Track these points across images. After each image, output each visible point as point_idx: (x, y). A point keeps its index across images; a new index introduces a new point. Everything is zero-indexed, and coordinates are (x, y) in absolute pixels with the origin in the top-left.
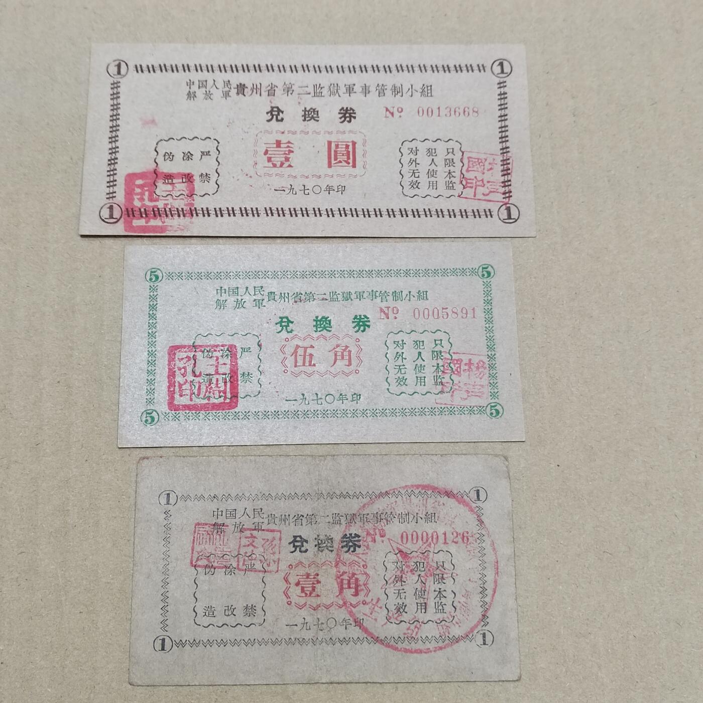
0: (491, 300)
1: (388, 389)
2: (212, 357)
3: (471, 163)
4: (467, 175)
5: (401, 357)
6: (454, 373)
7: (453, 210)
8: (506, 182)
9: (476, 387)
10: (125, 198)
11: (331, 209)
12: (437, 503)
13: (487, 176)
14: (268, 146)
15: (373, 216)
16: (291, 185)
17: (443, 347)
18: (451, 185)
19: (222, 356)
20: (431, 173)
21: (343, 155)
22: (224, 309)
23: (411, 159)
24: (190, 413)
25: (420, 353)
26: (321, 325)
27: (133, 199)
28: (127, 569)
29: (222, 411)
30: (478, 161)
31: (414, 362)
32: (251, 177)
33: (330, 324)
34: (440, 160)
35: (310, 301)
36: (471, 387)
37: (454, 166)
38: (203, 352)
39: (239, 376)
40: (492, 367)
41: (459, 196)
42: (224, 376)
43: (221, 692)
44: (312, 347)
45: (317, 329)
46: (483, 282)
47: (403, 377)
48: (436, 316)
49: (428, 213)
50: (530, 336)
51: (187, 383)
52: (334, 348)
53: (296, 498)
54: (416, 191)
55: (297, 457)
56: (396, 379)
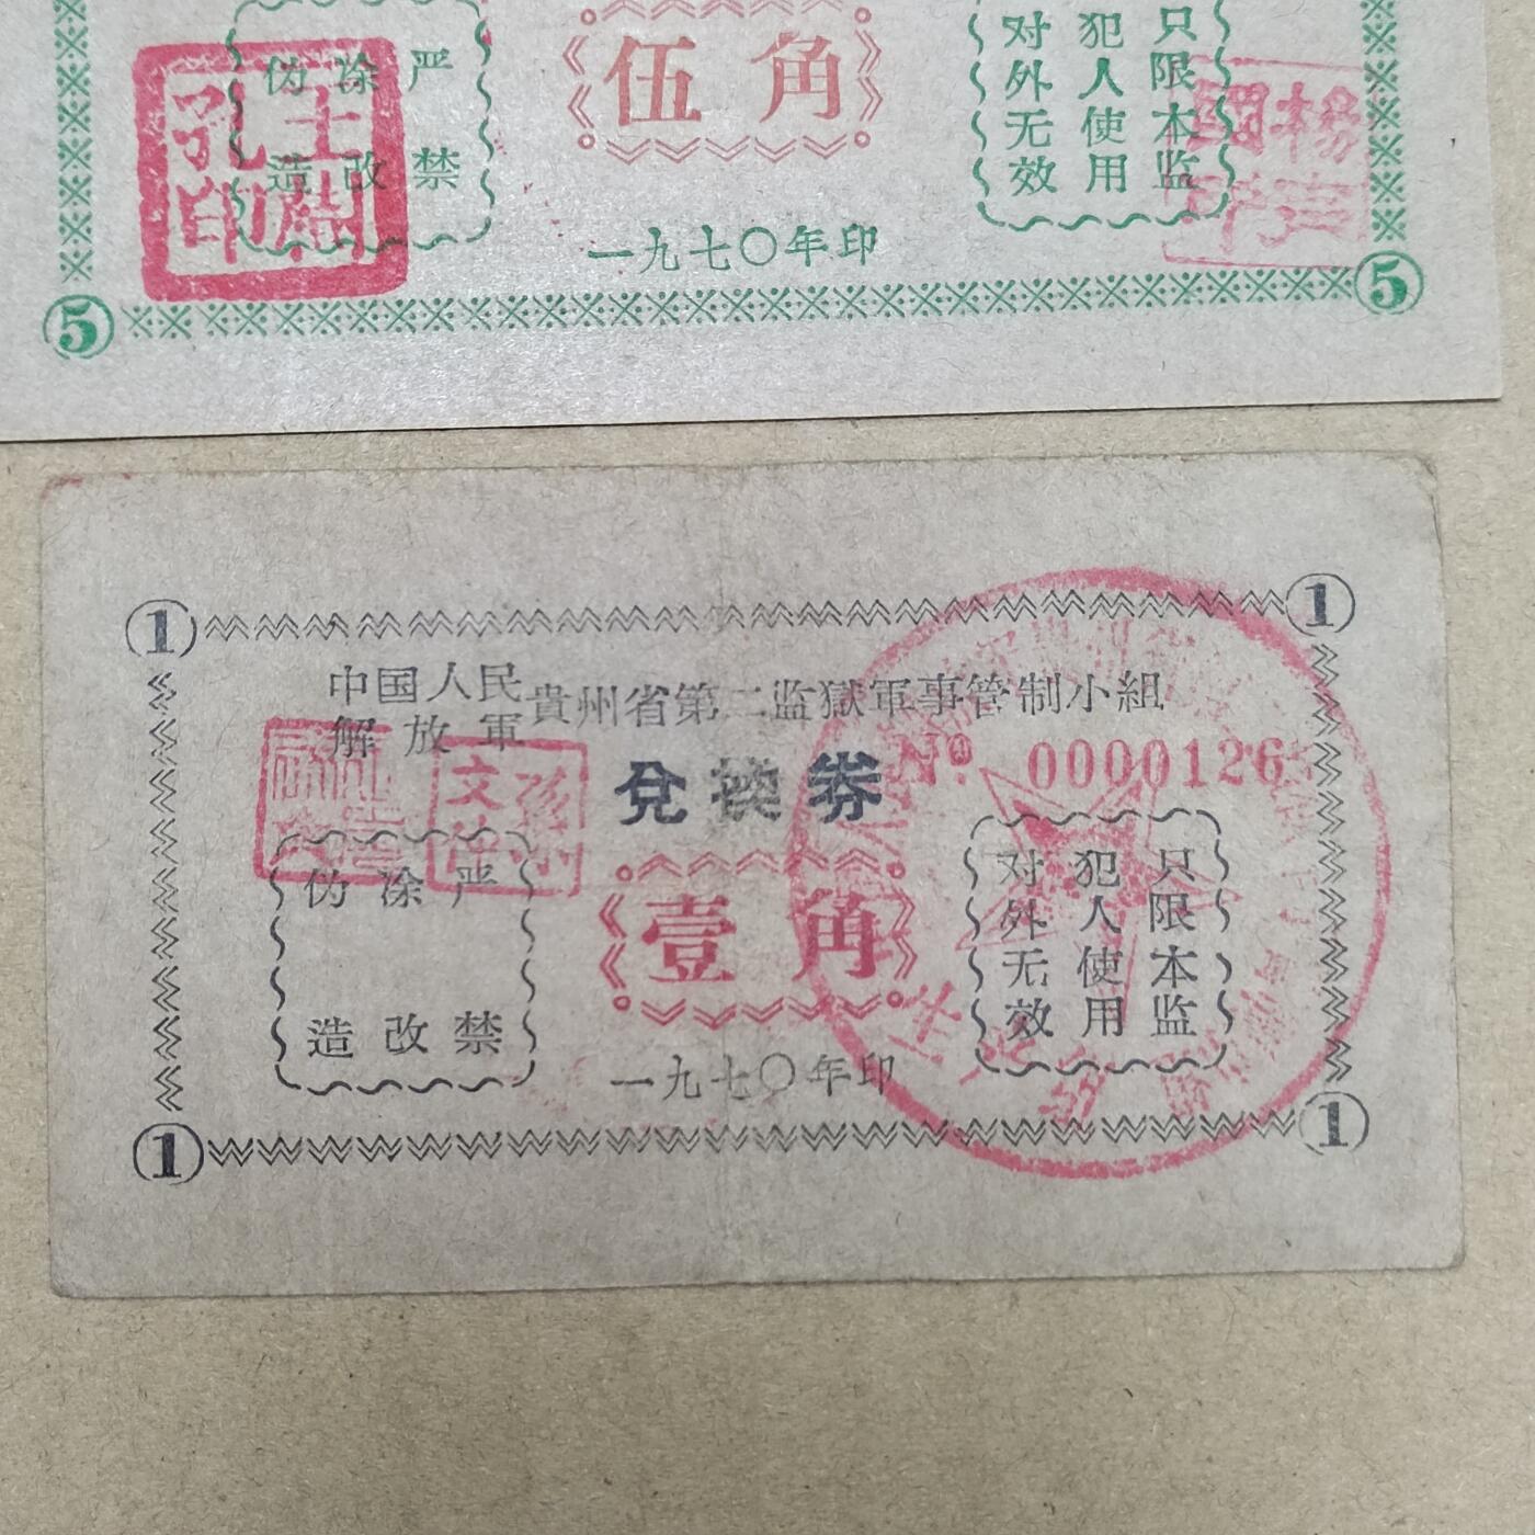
1: (982, 207)
2: (301, 89)
5: (1030, 81)
6: (1236, 141)
9: (1321, 193)
12: (1165, 637)
17: (1194, 37)
19: (341, 85)
24: (230, 307)
25: (1104, 64)
28: (25, 890)
29: (347, 299)
31: (1082, 97)
36: (1300, 192)
38: (268, 69)
39: (410, 162)
40: (1381, 113)
42: (351, 164)
43: (384, 1316)
44: (686, 43)
47: (1041, 159)
51: (212, 194)
52: (773, 49)
53: (638, 627)
55: (637, 472)
56: (1011, 165)
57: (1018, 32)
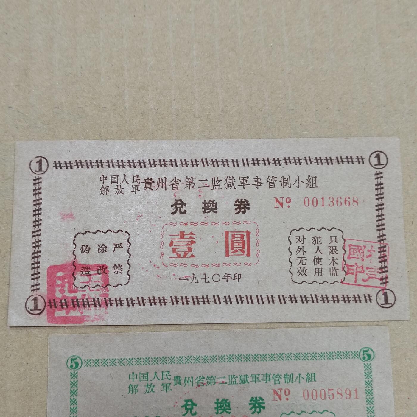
0: (372, 381)
3: (352, 250)
4: (349, 262)
7: (337, 296)
8: (383, 268)
10: (48, 290)
11: (229, 296)
13: (366, 264)
14: (173, 237)
15: (266, 303)
16: (193, 274)
18: (334, 272)
20: (317, 261)
21: (239, 245)
22: (136, 393)
23: (299, 247)
26: (221, 407)
27: (55, 291)
30: (358, 248)
32: (158, 268)
33: (229, 406)
34: (324, 248)
35: (211, 385)
37: (337, 254)
41: (342, 282)
45: (218, 411)
46: (365, 364)
48: (323, 397)
49: (314, 299)
54: (304, 278)
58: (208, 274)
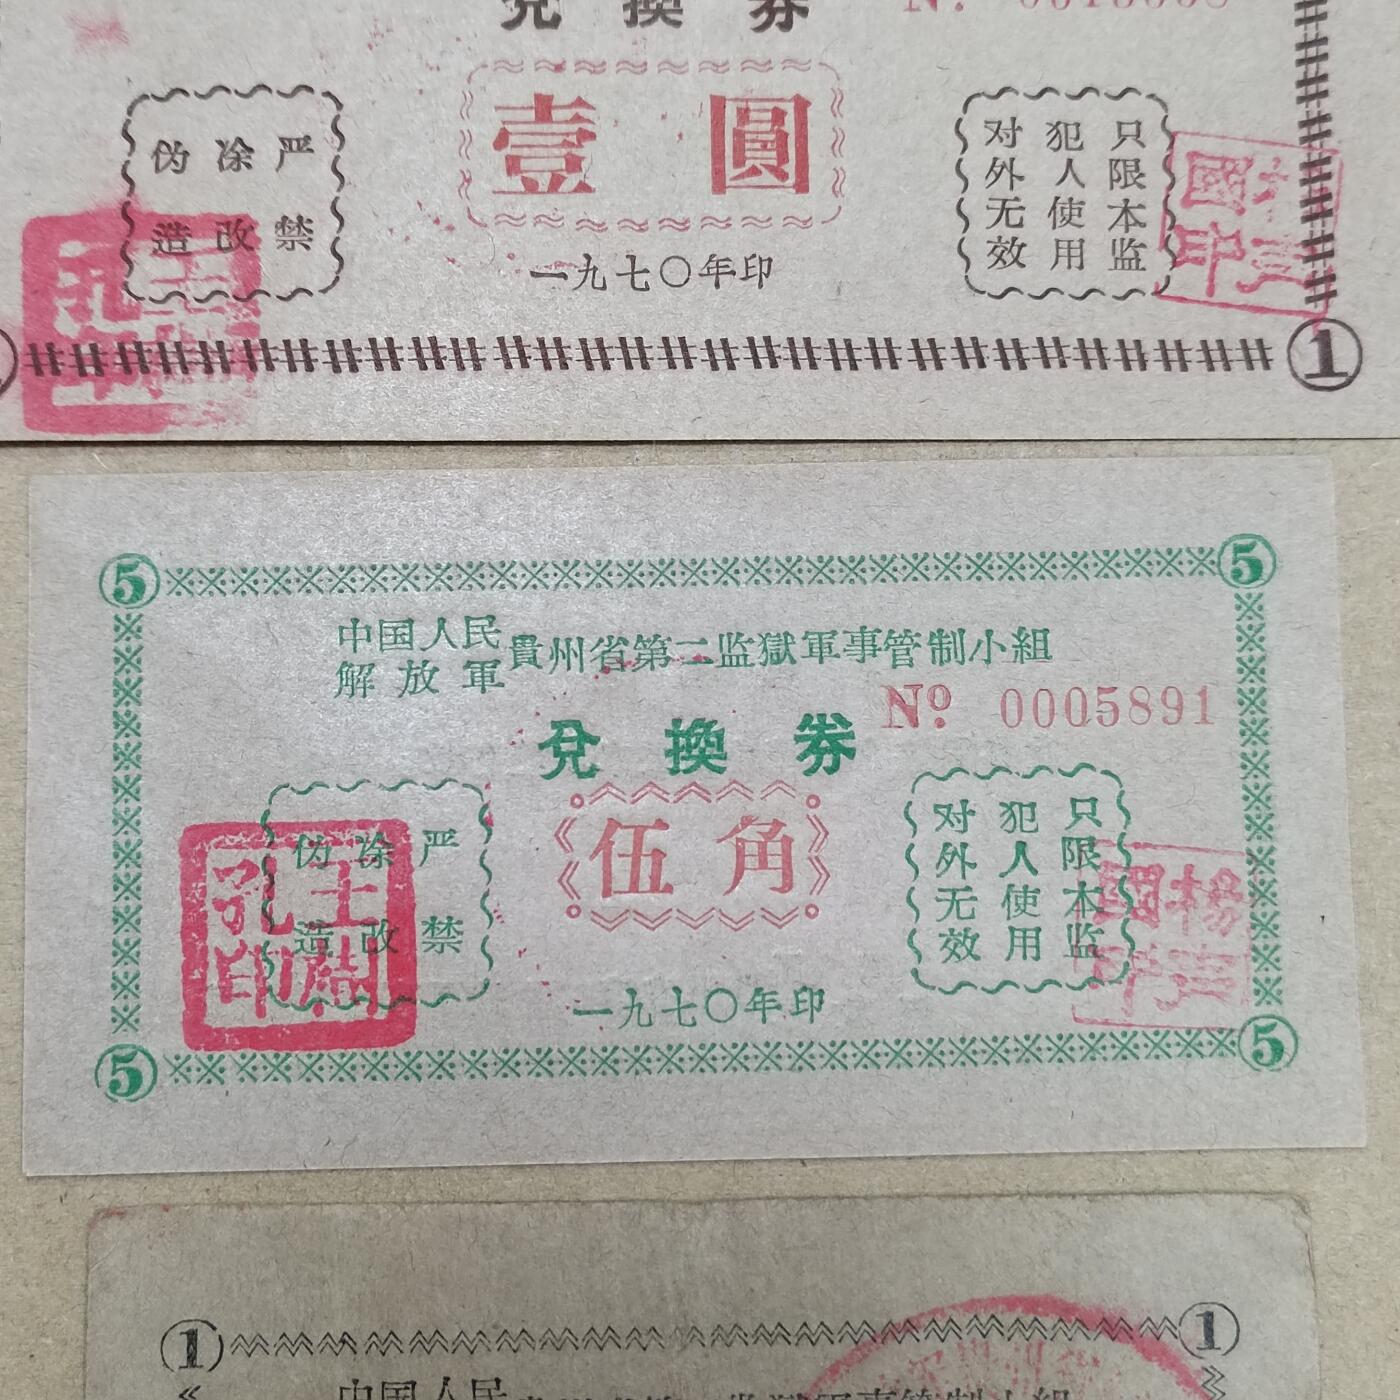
0: (1263, 658)
1: (915, 973)
2: (326, 864)
3: (1199, 173)
4: (1187, 218)
5: (957, 861)
6: (1136, 916)
7: (1138, 343)
8: (1318, 241)
9: (1211, 962)
10: (26, 307)
11: (725, 342)
12: (1074, 1359)
13: (1253, 223)
14: (509, 115)
15: (866, 366)
16: (588, 257)
17: (1099, 824)
18: (1130, 253)
19: (361, 861)
20: (1065, 212)
21: (764, 147)
22: (365, 696)
23: (995, 159)
24: (259, 1056)
25: (1021, 847)
26: (689, 747)
27: (54, 311)
29: (362, 1050)
30: (1223, 167)
31: (1002, 875)
32: (450, 228)
33: (720, 747)
34: (1092, 163)
35: (652, 668)
36: (1191, 962)
37: (1141, 186)
38: (297, 846)
39: (420, 928)
40: (1261, 893)
41: (1158, 293)
42: (368, 930)
44: (661, 824)
45: (677, 763)
46: (1238, 597)
47: (967, 930)
48: (1077, 718)
49: (1052, 352)
50: (1389, 783)
51: (246, 956)
52: (736, 830)
53: (610, 1346)
54: (1012, 276)
55: (613, 1207)
56: (941, 935)
57: (947, 818)
58: (643, 258)
